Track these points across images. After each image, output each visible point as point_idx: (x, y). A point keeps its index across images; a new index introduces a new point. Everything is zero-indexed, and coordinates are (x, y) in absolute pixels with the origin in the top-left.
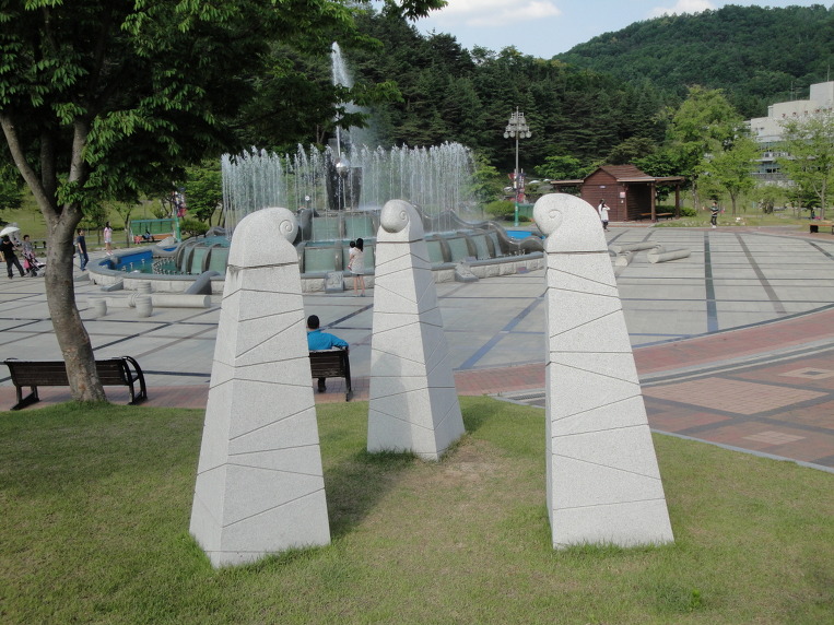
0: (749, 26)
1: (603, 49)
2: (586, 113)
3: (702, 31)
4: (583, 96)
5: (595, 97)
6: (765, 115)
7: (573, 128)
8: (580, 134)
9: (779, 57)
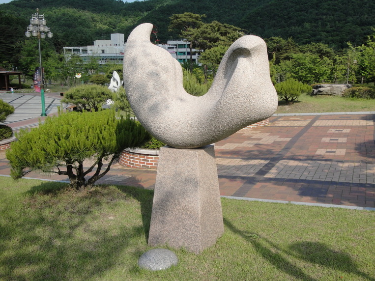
0: (94, 4)
1: (27, 5)
2: (11, 36)
3: (74, 4)
4: (9, 28)
5: (16, 29)
6: (93, 44)
7: (4, 43)
8: (8, 46)
9: (106, 20)
